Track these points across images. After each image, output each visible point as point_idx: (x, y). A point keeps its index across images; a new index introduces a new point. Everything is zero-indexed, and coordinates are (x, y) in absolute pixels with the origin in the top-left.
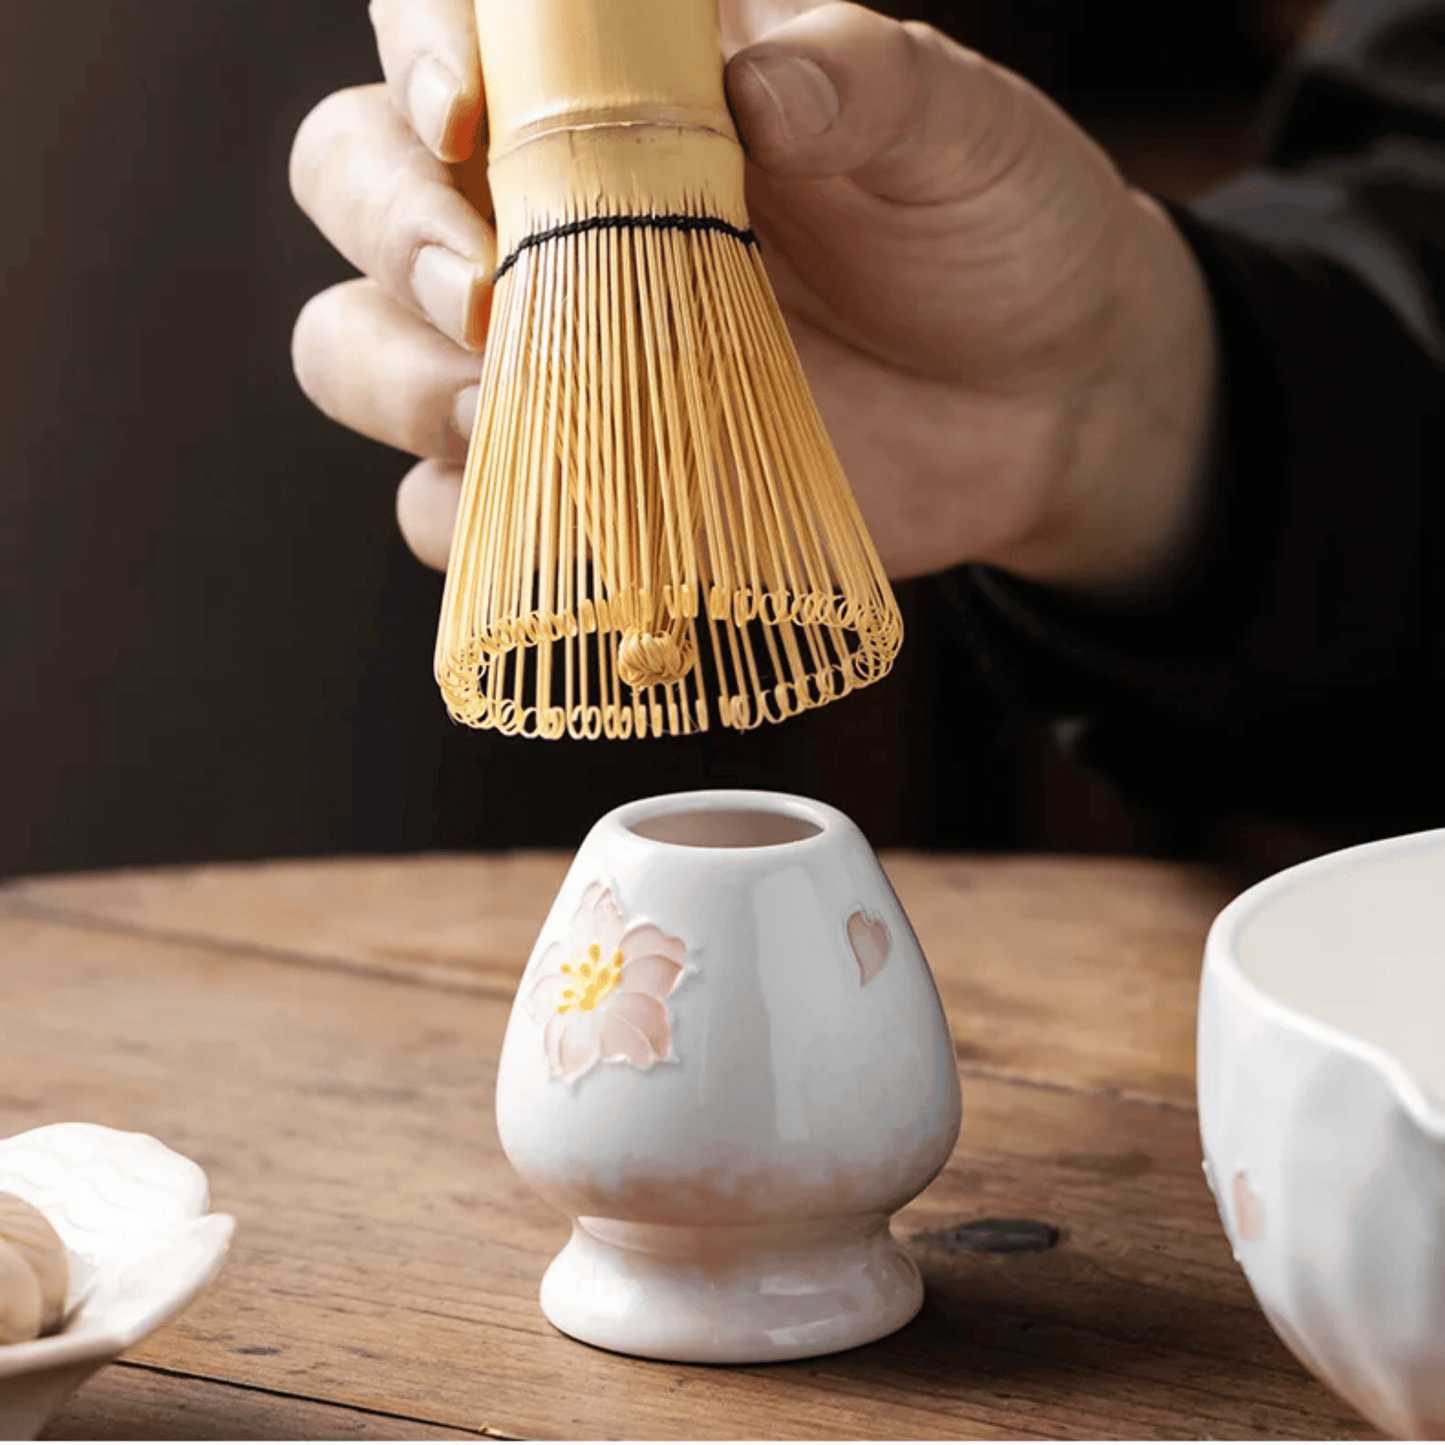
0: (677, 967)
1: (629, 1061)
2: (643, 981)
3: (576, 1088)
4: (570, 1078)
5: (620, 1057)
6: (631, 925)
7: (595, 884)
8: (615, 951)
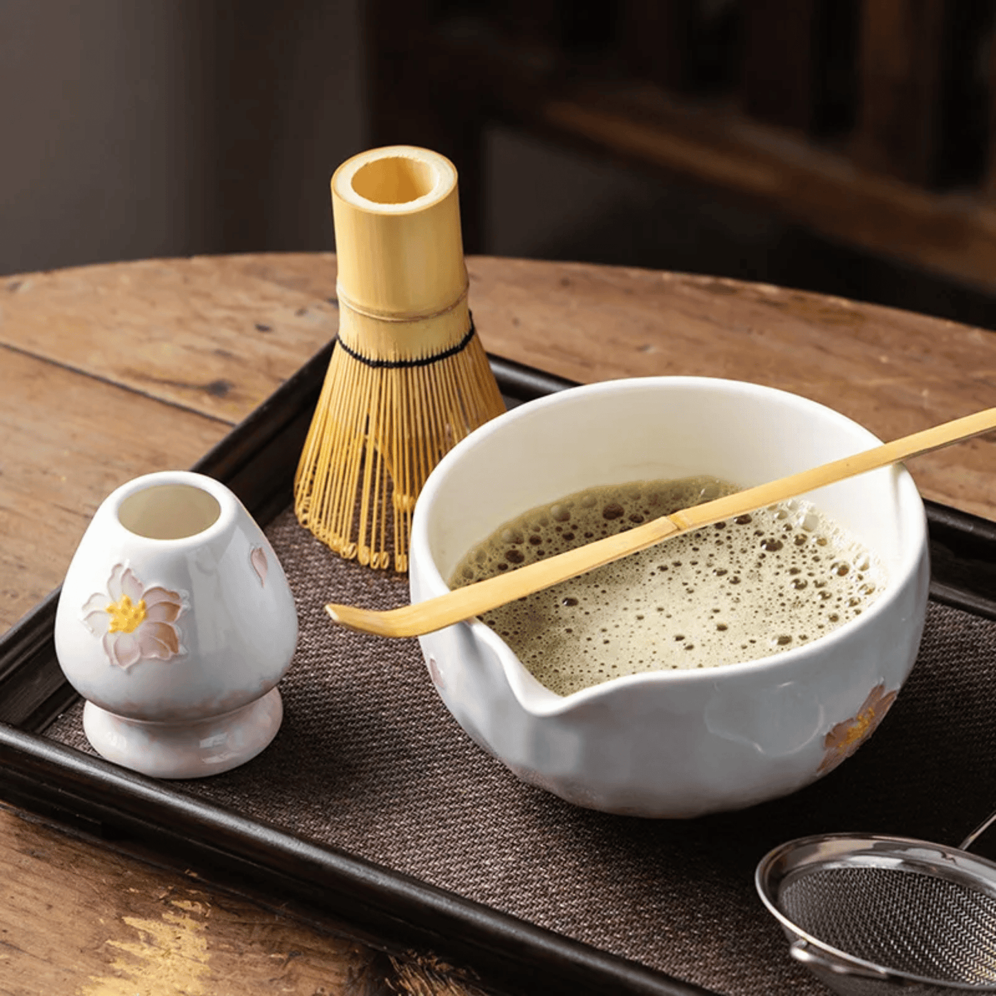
0: (177, 607)
1: (158, 657)
2: (159, 616)
3: (129, 671)
4: (125, 668)
5: (154, 656)
6: (146, 589)
7: (119, 566)
8: (140, 603)
